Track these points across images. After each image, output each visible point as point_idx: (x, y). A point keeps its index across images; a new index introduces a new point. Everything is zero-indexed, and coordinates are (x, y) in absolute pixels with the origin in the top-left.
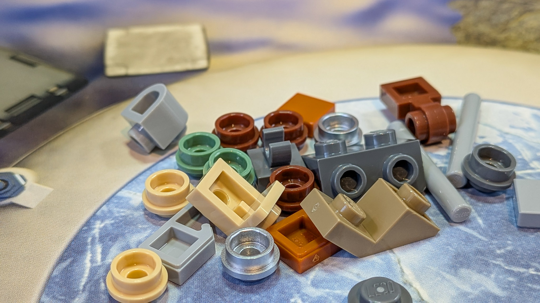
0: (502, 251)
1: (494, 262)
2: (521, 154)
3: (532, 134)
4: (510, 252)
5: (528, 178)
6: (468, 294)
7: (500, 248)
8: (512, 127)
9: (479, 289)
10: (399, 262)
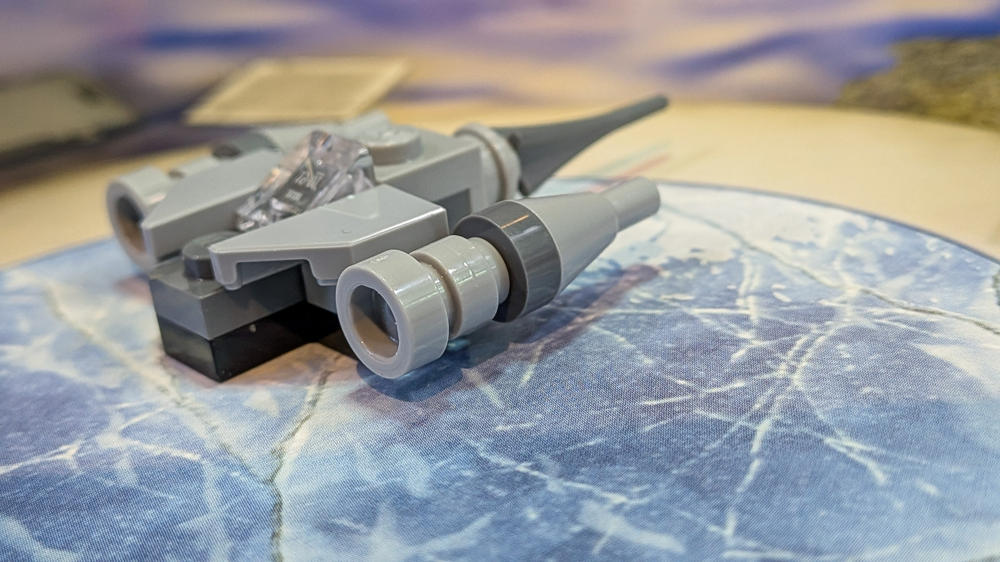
0: (508, 428)
1: (472, 443)
2: (739, 284)
3: (804, 253)
4: (520, 432)
5: (706, 321)
6: (362, 483)
7: (508, 423)
8: (777, 239)
9: (390, 480)
10: (306, 419)
